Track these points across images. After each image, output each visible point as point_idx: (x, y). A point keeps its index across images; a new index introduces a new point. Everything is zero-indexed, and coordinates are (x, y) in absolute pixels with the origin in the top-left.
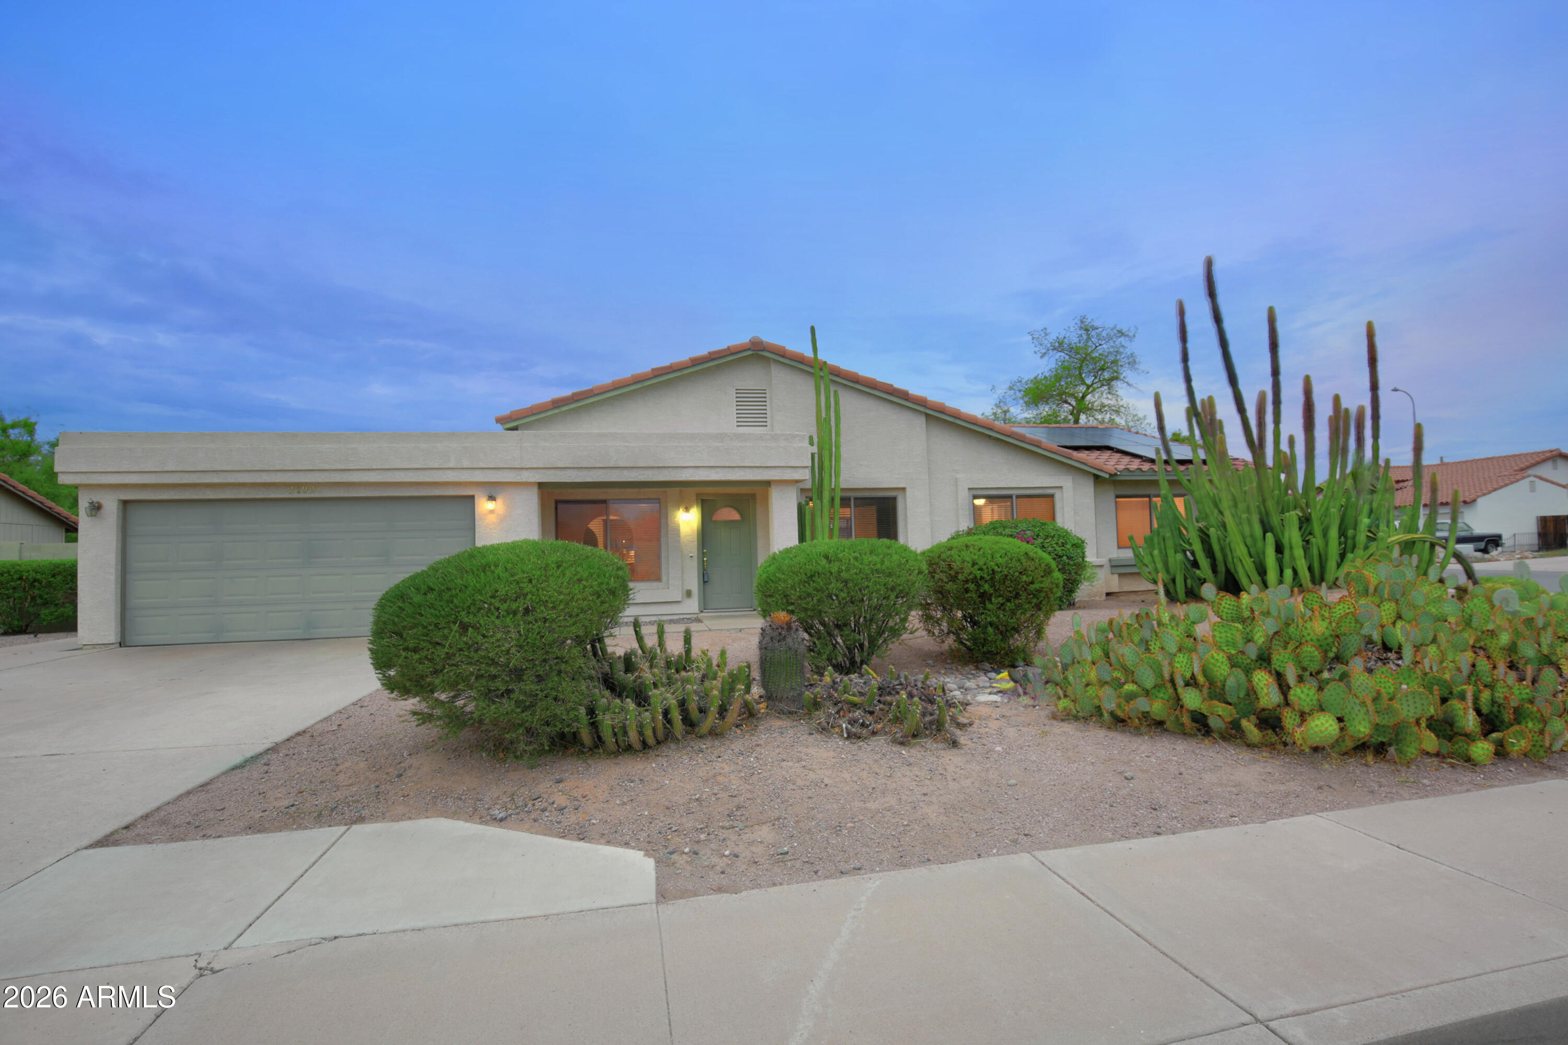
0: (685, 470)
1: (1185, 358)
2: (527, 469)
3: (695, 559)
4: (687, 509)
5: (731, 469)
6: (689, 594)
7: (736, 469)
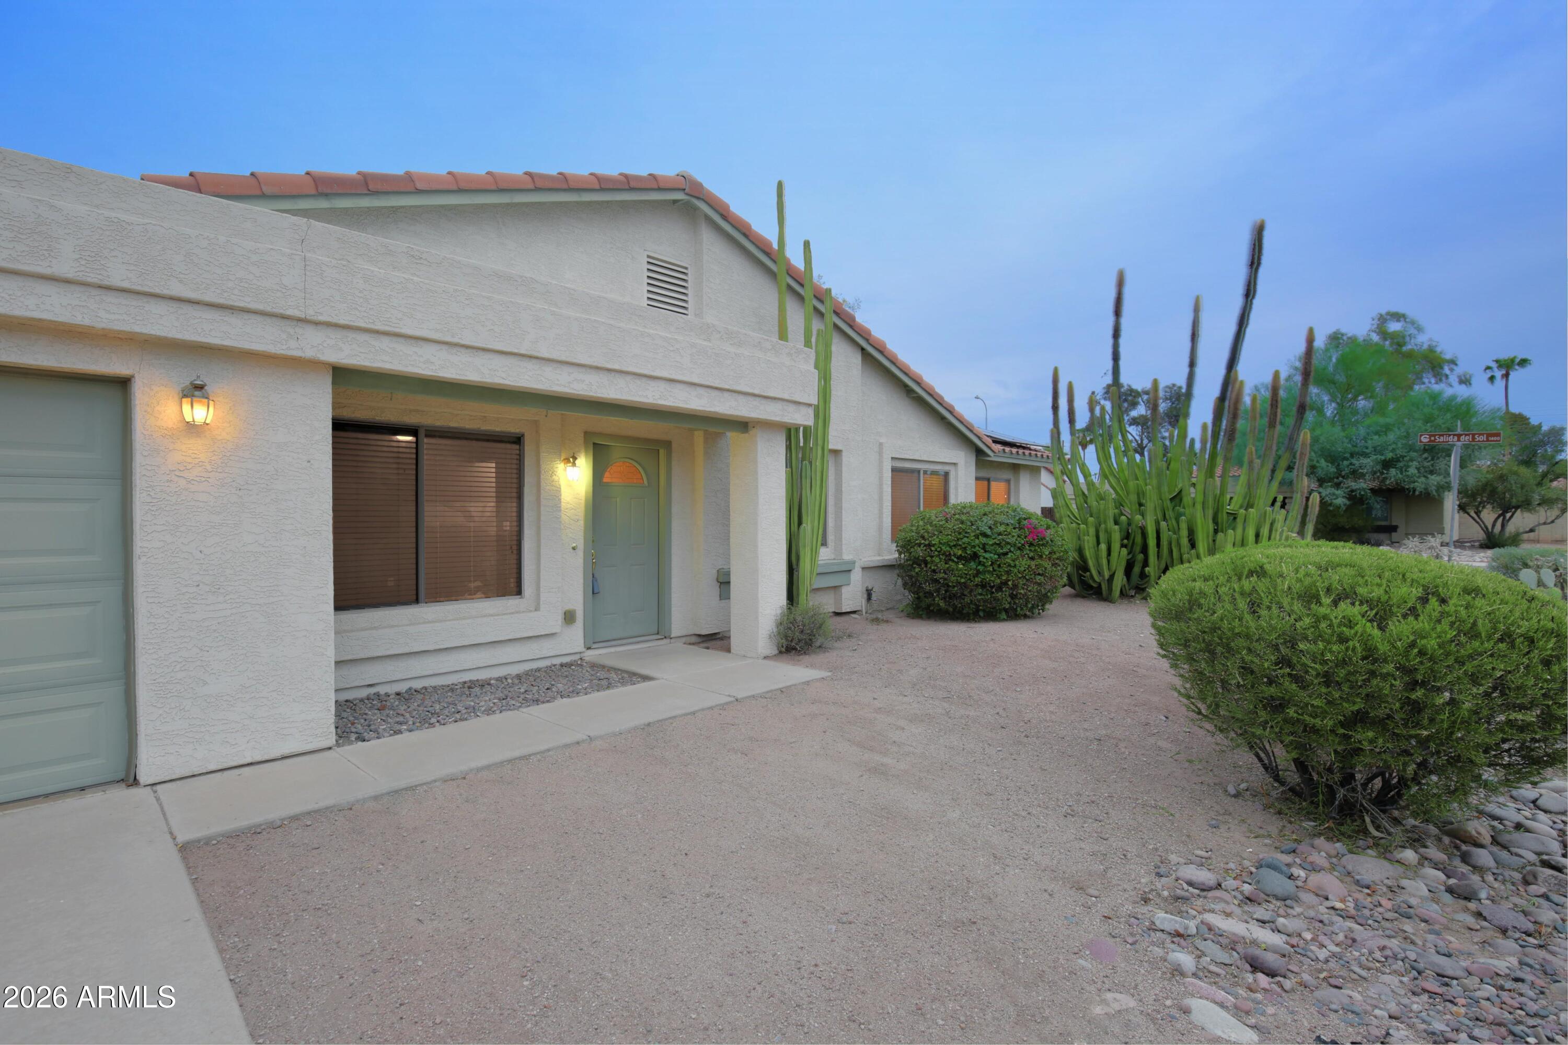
0: (653, 383)
1: (1116, 334)
2: (317, 324)
3: (580, 553)
4: (571, 459)
5: (716, 393)
6: (569, 617)
7: (726, 394)
